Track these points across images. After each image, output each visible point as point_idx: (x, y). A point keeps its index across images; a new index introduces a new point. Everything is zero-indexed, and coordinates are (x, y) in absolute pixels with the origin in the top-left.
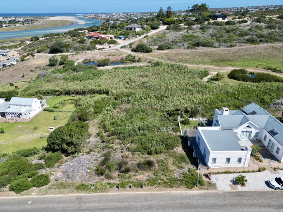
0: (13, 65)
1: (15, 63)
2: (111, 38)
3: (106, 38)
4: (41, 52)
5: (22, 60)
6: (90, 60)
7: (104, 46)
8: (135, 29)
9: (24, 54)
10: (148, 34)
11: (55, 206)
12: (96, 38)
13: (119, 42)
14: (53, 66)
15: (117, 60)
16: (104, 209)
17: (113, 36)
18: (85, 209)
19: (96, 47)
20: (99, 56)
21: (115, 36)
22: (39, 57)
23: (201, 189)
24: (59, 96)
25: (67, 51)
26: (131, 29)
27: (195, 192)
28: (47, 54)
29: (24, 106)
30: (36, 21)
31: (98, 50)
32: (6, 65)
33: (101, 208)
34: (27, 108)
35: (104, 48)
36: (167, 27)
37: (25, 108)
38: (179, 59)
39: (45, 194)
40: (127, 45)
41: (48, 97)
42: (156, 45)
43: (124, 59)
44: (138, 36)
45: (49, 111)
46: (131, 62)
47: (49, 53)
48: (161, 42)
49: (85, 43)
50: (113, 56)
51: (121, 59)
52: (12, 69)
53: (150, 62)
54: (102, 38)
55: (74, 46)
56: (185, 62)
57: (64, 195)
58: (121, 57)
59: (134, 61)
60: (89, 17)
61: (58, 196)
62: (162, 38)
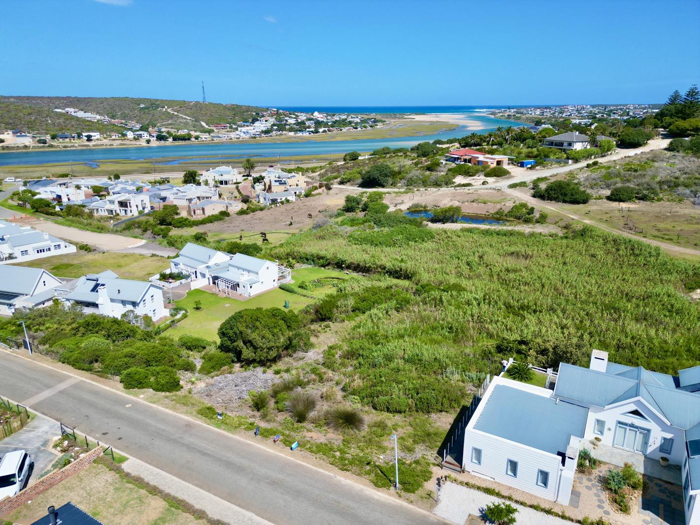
0: (288, 201)
1: (292, 198)
2: (499, 163)
3: (487, 162)
4: (346, 182)
5: (307, 196)
6: (425, 207)
7: (473, 179)
8: (570, 144)
9: (315, 185)
10: (600, 160)
11: (152, 423)
12: (465, 161)
13: (512, 174)
14: (350, 212)
15: (488, 214)
16: (209, 455)
17: (505, 158)
18: (183, 444)
19: (454, 180)
20: (449, 199)
21: (509, 159)
22: (338, 192)
23: (400, 496)
24: (323, 268)
25: (393, 185)
26: (561, 144)
27: (380, 496)
28: (356, 188)
29: (249, 271)
30: (382, 121)
31: (455, 186)
32: (277, 200)
33: (205, 451)
34: (252, 276)
35: (468, 185)
36: (671, 143)
37: (249, 277)
38: (659, 230)
39: (154, 403)
40: (528, 183)
41: (305, 266)
42: (608, 186)
43: (506, 212)
44: (570, 161)
45: (287, 291)
46: (521, 221)
47: (358, 187)
48: (628, 181)
49: (437, 171)
50: (480, 204)
51: (497, 213)
52: (283, 208)
53: (566, 227)
54: (479, 162)
55: (409, 176)
56: (671, 240)
57: (175, 413)
58: (498, 206)
59: (527, 221)
60: (501, 114)
61: (167, 411)
62: (636, 171)
